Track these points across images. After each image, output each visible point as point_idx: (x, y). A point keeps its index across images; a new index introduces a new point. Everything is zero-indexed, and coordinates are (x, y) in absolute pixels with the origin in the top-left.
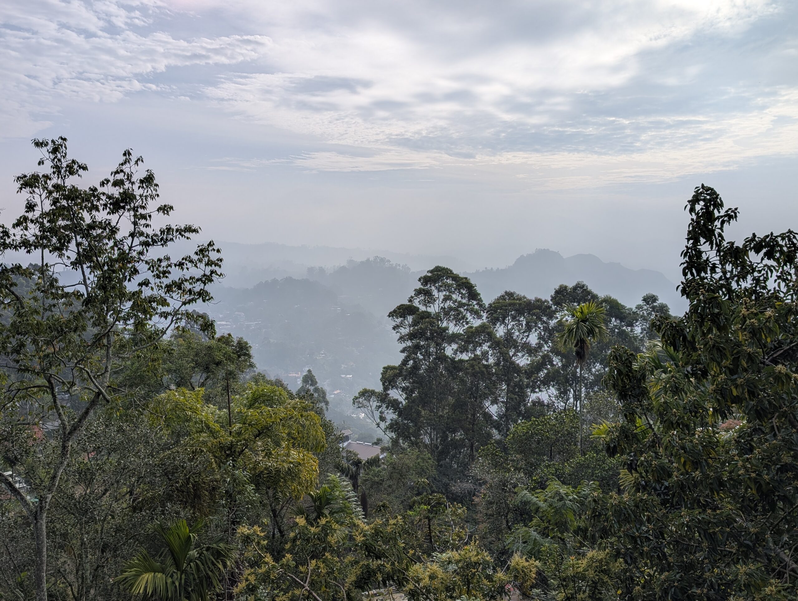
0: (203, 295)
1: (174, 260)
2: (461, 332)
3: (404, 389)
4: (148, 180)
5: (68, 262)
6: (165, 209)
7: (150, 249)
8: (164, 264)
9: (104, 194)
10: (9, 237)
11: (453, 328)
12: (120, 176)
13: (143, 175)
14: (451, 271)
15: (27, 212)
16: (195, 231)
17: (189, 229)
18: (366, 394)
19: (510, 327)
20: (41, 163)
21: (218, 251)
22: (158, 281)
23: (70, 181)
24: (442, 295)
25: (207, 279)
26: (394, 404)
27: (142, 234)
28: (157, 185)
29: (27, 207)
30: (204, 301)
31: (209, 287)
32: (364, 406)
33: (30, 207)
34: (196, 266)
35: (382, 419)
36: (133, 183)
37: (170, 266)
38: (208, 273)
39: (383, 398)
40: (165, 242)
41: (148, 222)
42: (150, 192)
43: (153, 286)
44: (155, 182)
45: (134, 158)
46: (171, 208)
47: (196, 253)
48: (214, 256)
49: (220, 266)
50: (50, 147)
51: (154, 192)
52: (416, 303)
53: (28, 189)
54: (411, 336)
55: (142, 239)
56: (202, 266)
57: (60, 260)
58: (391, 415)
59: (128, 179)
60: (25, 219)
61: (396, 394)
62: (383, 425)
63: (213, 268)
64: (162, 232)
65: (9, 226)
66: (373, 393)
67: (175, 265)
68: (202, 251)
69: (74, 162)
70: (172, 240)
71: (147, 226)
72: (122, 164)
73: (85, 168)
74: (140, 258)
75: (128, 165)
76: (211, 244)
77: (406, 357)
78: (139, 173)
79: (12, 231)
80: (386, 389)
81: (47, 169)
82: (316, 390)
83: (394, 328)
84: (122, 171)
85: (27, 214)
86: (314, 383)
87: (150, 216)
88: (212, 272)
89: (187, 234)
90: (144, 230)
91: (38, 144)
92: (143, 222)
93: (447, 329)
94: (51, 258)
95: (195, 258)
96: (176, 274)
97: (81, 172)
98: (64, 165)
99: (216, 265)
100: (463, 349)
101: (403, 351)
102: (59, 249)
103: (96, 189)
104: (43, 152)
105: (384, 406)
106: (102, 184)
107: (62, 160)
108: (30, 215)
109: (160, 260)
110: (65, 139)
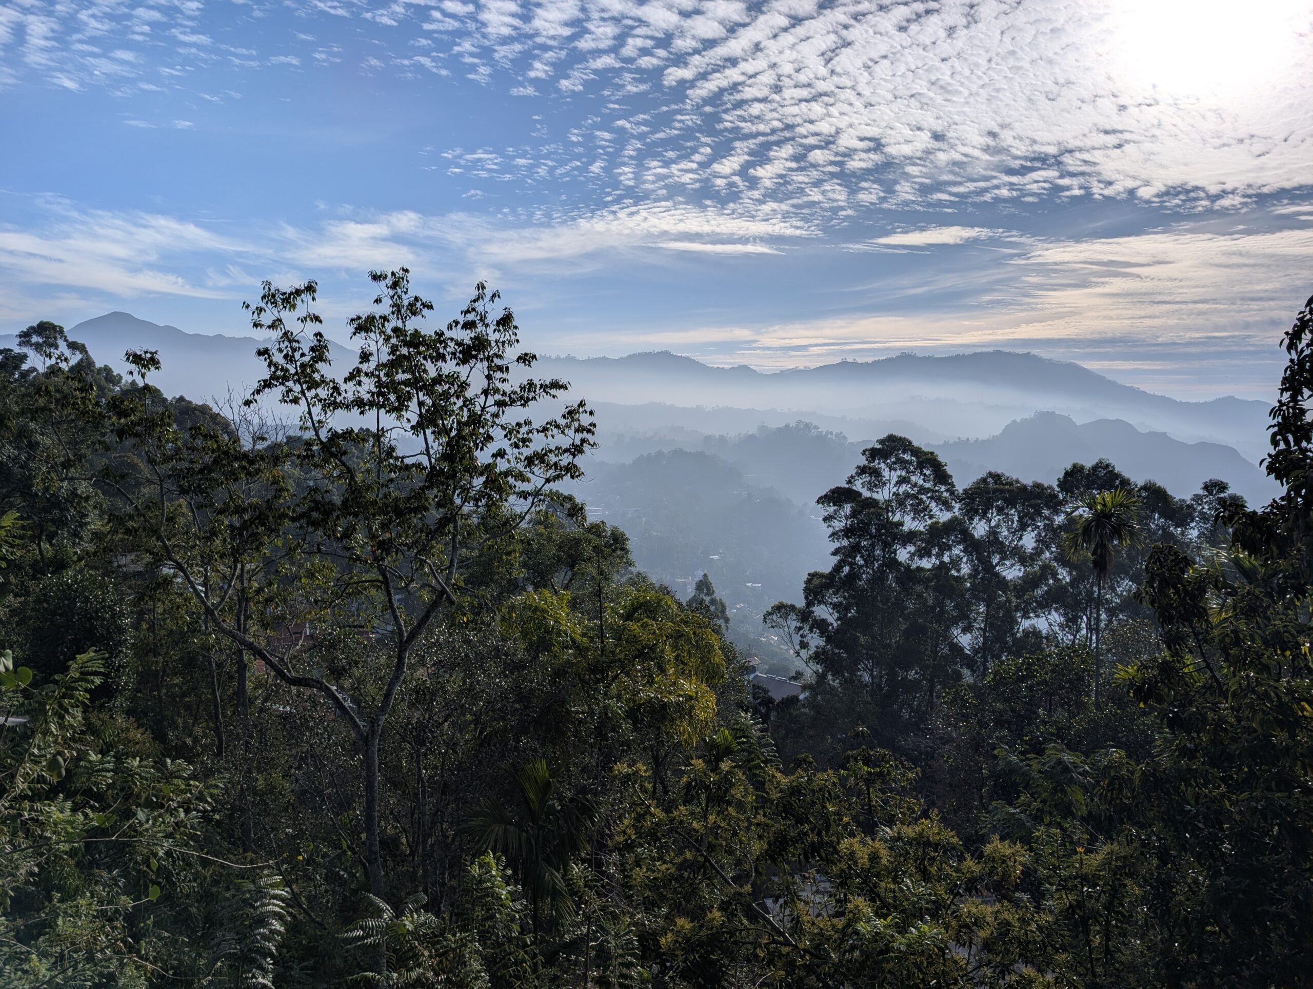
0: (572, 471)
1: (536, 425)
2: (922, 529)
3: (835, 606)
4: (505, 321)
5: (408, 426)
6: (526, 359)
7: (507, 410)
8: (524, 430)
9: (452, 339)
10: (340, 394)
11: (910, 524)
12: (471, 317)
13: (500, 314)
14: (910, 442)
15: (361, 363)
16: (564, 387)
17: (556, 385)
18: (782, 609)
19: (993, 523)
20: (378, 301)
21: (591, 413)
22: (516, 451)
23: (412, 324)
24: (894, 476)
25: (576, 450)
26: (821, 626)
27: (497, 391)
28: (516, 327)
29: (361, 357)
30: (572, 477)
31: (579, 461)
32: (778, 626)
33: (365, 357)
34: (563, 432)
35: (804, 645)
36: (487, 325)
37: (531, 431)
38: (578, 442)
39: (805, 616)
40: (525, 401)
41: (505, 376)
42: (507, 336)
43: (510, 457)
44: (514, 323)
45: (488, 293)
46: (534, 357)
47: (564, 416)
48: (585, 420)
49: (593, 433)
50: (389, 281)
51: (513, 337)
52: (858, 486)
53: (363, 334)
54: (848, 532)
55: (498, 397)
56: (571, 432)
57: (398, 424)
58: (816, 641)
59: (481, 320)
60: (359, 371)
61: (822, 612)
62: (804, 654)
63: (585, 435)
64: (522, 388)
65: (340, 380)
66: (792, 608)
67: (538, 431)
68: (571, 413)
69: (416, 299)
70: (534, 398)
71: (504, 380)
72: (475, 301)
73: (430, 307)
74: (494, 422)
75: (481, 302)
76: (581, 404)
77: (840, 561)
78: (495, 313)
79: (343, 387)
80: (809, 604)
81: (385, 308)
82: (713, 602)
83: (825, 520)
84: (474, 310)
85: (360, 366)
86: (710, 592)
87: (507, 368)
88: (583, 441)
89: (553, 392)
90: (499, 385)
91: (376, 277)
92: (498, 375)
93: (901, 524)
94: (388, 420)
95: (562, 422)
96: (538, 443)
97: (425, 311)
98: (406, 303)
99: (589, 431)
100: (923, 553)
101: (835, 553)
102: (398, 409)
103: (443, 334)
104: (382, 289)
105: (807, 627)
106: (450, 327)
107: (404, 297)
108: (364, 367)
109: (519, 425)
110: (407, 271)
